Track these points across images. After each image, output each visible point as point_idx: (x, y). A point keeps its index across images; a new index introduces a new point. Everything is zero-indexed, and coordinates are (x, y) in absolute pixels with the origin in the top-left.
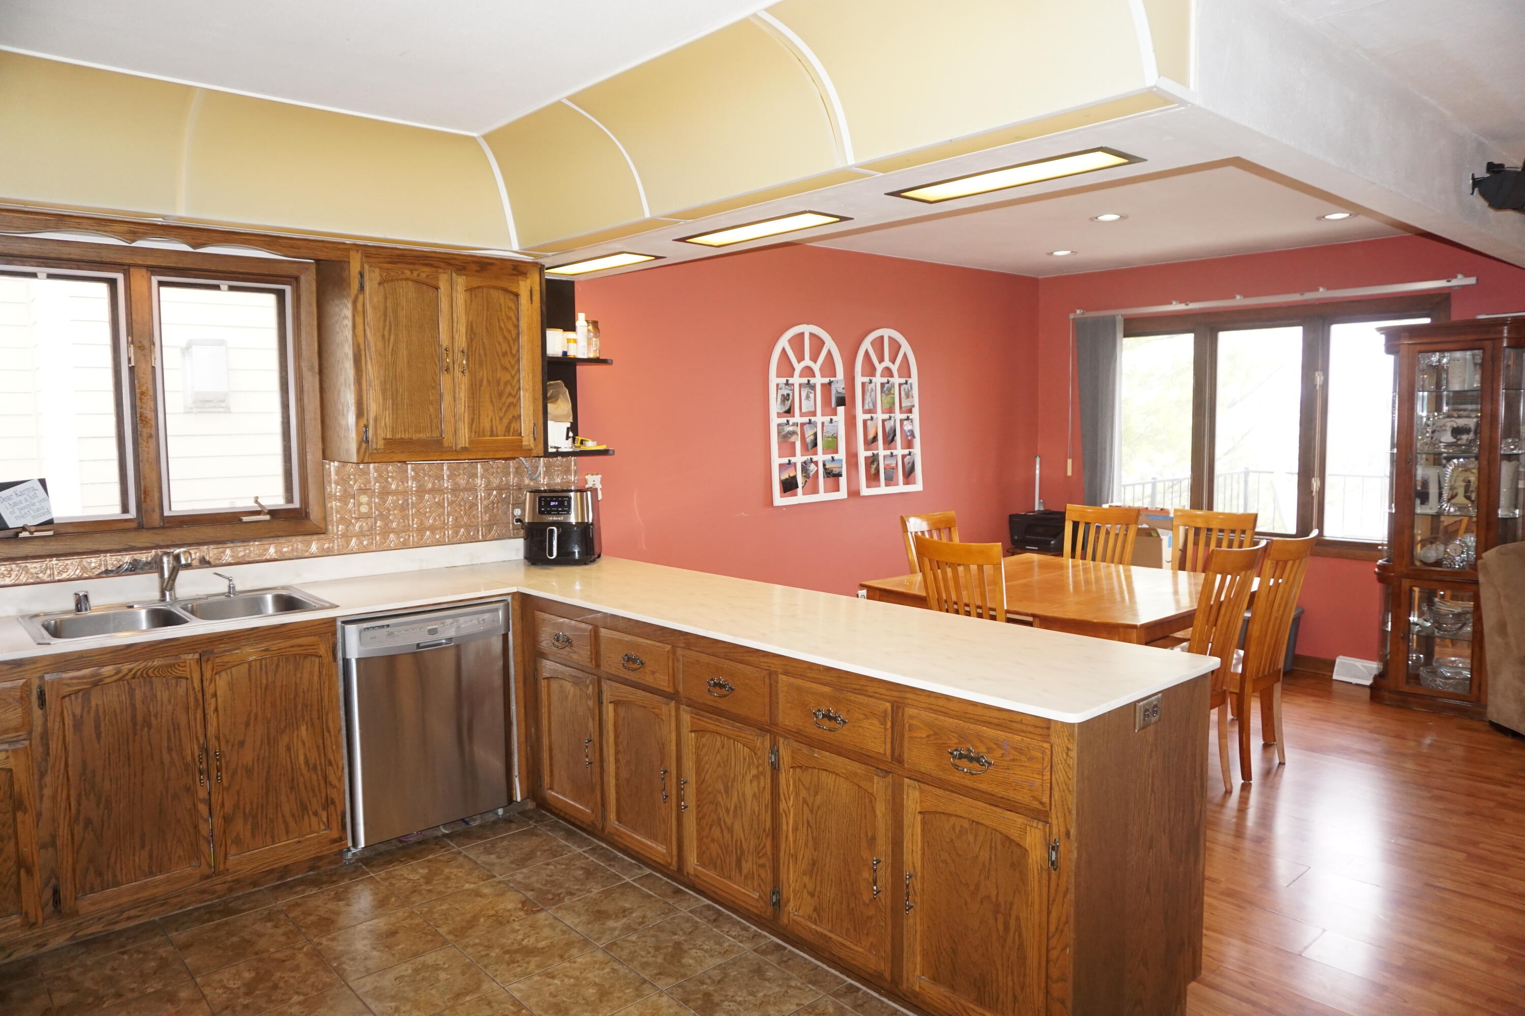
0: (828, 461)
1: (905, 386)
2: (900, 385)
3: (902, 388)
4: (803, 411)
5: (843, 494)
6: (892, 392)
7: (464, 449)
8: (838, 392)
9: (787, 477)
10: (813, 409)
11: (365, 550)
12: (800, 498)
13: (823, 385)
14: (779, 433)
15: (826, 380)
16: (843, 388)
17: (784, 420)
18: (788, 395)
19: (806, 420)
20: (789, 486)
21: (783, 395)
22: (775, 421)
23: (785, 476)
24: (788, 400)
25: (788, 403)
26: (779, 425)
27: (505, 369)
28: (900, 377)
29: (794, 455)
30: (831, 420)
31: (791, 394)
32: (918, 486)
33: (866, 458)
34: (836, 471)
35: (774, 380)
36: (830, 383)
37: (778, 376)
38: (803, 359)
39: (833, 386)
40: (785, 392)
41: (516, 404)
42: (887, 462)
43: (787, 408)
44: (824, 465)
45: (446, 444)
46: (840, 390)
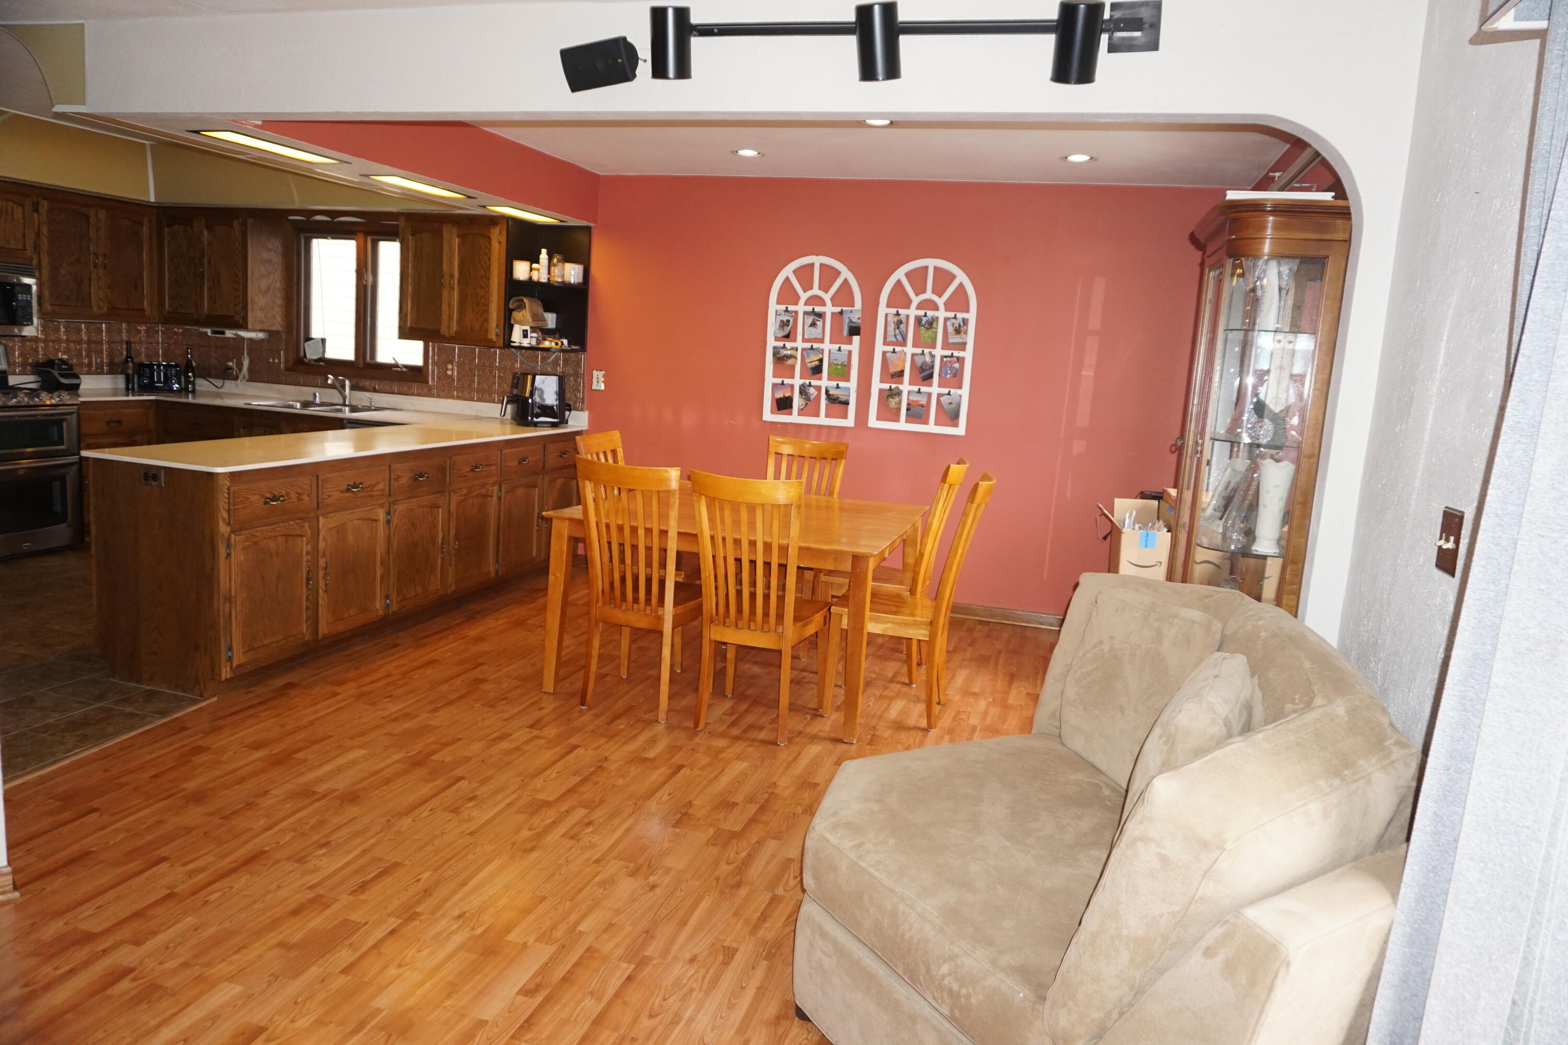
0: (832, 387)
1: (954, 321)
2: (946, 319)
3: (949, 323)
4: (806, 337)
5: (850, 422)
6: (934, 325)
7: (453, 337)
8: (851, 321)
9: (782, 396)
10: (821, 336)
11: (458, 398)
12: (794, 418)
13: (833, 314)
14: (774, 355)
15: (838, 309)
16: (859, 318)
17: (781, 344)
18: (788, 321)
19: (808, 345)
20: (783, 405)
21: (782, 321)
22: (771, 343)
23: (779, 395)
24: (788, 325)
25: (787, 329)
26: (775, 348)
27: (481, 287)
28: (946, 310)
29: (793, 377)
30: (840, 348)
31: (791, 321)
32: (960, 430)
33: (881, 391)
34: (843, 399)
35: (774, 306)
36: (841, 313)
37: (778, 303)
38: (811, 288)
39: (845, 316)
40: (785, 318)
41: (486, 311)
42: (911, 398)
43: (786, 333)
44: (827, 391)
45: (442, 333)
46: (854, 320)
